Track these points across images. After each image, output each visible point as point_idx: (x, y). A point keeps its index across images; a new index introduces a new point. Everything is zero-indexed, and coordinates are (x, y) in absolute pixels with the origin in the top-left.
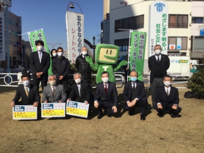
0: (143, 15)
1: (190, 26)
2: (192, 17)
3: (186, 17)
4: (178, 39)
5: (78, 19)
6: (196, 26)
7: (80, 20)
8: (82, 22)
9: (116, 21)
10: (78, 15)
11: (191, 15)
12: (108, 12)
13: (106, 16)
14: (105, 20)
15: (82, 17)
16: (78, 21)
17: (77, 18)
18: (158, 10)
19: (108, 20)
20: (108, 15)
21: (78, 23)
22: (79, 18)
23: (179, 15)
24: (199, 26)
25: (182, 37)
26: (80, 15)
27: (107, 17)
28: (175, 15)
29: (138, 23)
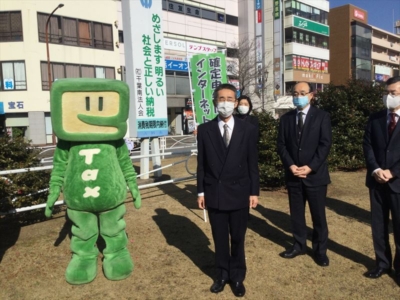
0: (18, 12)
1: (117, 46)
2: (119, 31)
3: (108, 28)
4: (98, 70)
11: (116, 26)
18: (143, 4)
23: (95, 23)
25: (104, 67)
28: (87, 22)
29: (8, 29)
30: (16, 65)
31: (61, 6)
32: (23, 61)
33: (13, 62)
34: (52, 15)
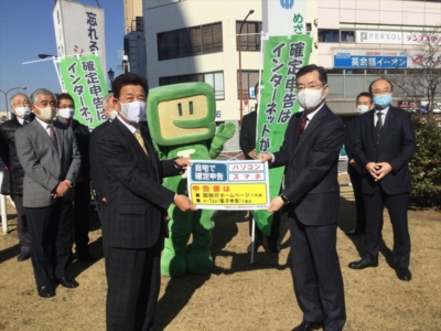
0: (220, 23)
1: (316, 47)
2: (319, 30)
5: (89, 21)
6: (326, 47)
7: (95, 24)
8: (100, 29)
9: (160, 36)
10: (89, 10)
11: (316, 25)
12: (141, 15)
13: (134, 24)
14: (132, 33)
15: (100, 15)
16: (88, 26)
17: (87, 18)
18: (283, 5)
19: (139, 33)
20: (139, 20)
21: (91, 30)
22: (91, 20)
24: (333, 49)
26: (94, 11)
27: (137, 24)
29: (210, 41)
30: (216, 75)
31: (252, 12)
32: (222, 72)
33: (213, 73)
34: (244, 22)
